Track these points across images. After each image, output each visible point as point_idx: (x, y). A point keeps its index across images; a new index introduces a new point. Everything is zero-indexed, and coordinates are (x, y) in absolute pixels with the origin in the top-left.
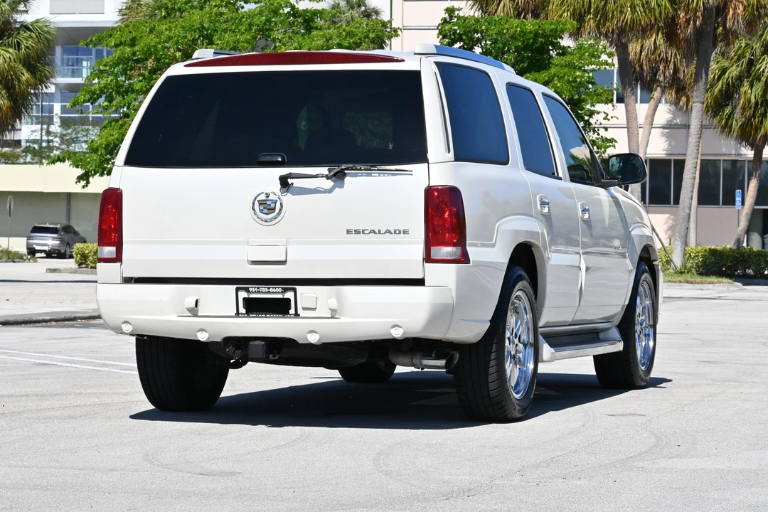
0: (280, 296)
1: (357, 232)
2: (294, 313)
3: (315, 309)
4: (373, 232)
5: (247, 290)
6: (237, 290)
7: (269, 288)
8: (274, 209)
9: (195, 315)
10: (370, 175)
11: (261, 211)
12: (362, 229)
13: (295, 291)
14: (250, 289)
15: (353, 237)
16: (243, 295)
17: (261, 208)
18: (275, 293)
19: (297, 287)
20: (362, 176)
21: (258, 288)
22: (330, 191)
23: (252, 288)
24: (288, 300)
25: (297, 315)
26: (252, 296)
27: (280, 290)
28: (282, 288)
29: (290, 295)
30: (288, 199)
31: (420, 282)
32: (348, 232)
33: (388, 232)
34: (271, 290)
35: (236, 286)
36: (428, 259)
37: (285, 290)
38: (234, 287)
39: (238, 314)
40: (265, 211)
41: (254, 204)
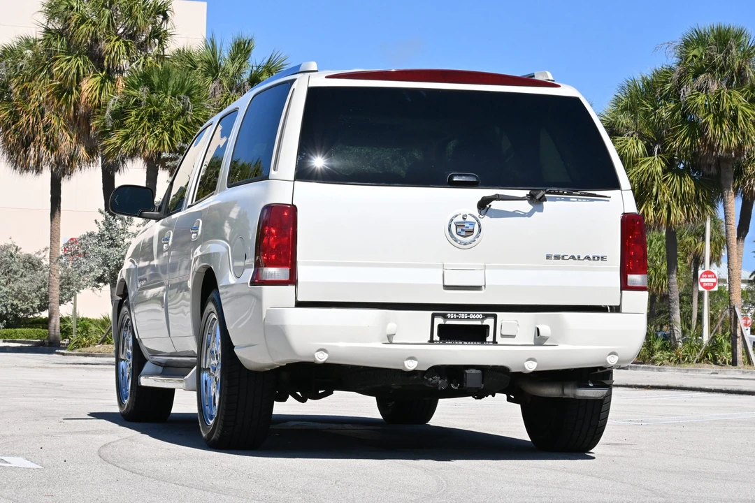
0: (479, 323)
1: (557, 257)
2: (492, 340)
3: (513, 336)
4: (573, 257)
5: (445, 316)
6: (433, 316)
7: (469, 314)
8: (472, 232)
9: (391, 343)
10: (568, 200)
11: (458, 234)
12: (562, 255)
13: (495, 317)
14: (449, 316)
15: (553, 262)
16: (439, 321)
17: (459, 230)
18: (474, 320)
19: (497, 313)
20: (561, 200)
21: (457, 314)
22: (530, 214)
23: (450, 314)
24: (487, 327)
25: (495, 342)
26: (448, 322)
27: (480, 316)
28: (483, 315)
29: (489, 322)
30: (486, 221)
31: (617, 309)
32: (548, 257)
33: (588, 258)
34: (471, 316)
35: (431, 312)
36: (625, 286)
37: (486, 316)
38: (430, 313)
39: (432, 341)
40: (463, 233)
41: (450, 226)
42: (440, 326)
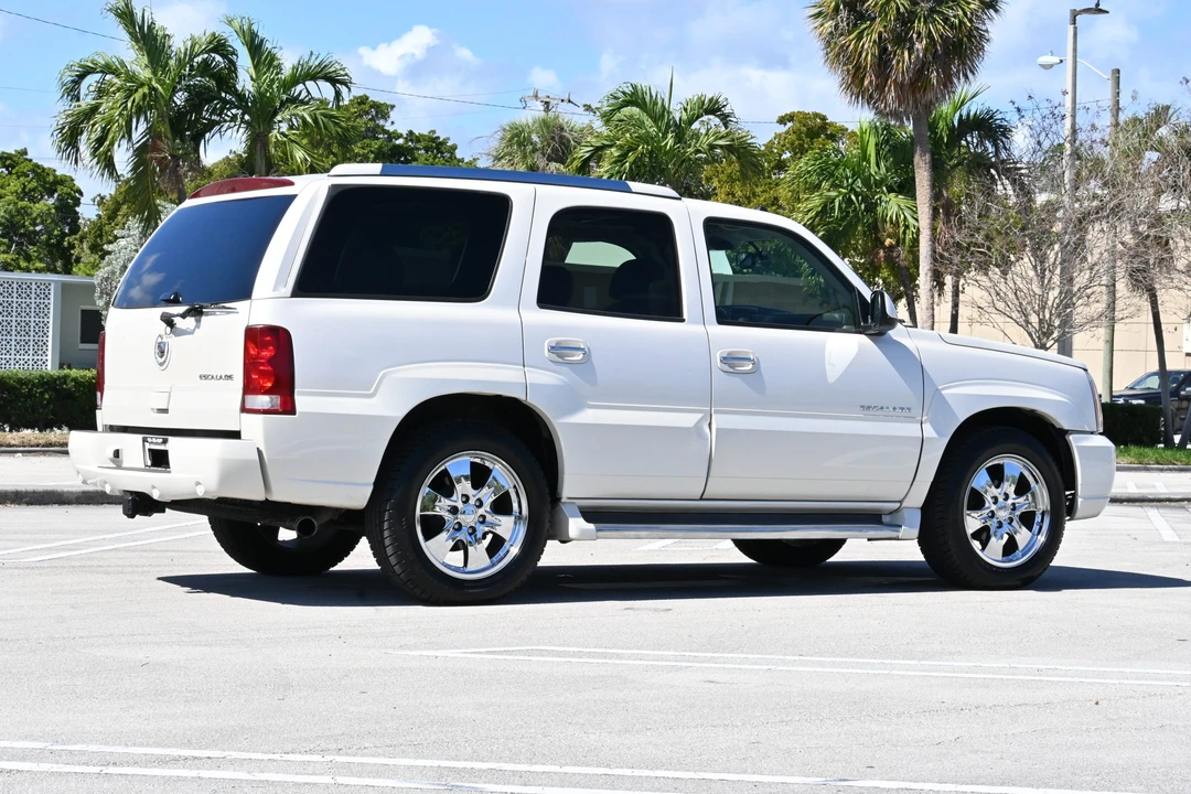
0: (161, 448)
1: (205, 377)
2: (171, 466)
4: (213, 377)
5: (147, 441)
6: (145, 440)
7: (156, 439)
8: (164, 352)
9: (119, 467)
10: (216, 314)
11: (158, 354)
12: (208, 374)
13: (168, 442)
15: (203, 383)
16: (148, 446)
17: (158, 351)
19: (168, 438)
20: (212, 315)
21: (152, 438)
22: (192, 333)
23: (148, 438)
24: (167, 452)
25: (173, 469)
26: (150, 447)
29: (166, 446)
30: (173, 342)
31: (236, 435)
32: (201, 377)
33: (221, 377)
34: (158, 441)
36: (244, 410)
37: (162, 441)
38: (141, 437)
39: (148, 467)
40: (160, 354)
41: (155, 346)
42: (149, 450)
